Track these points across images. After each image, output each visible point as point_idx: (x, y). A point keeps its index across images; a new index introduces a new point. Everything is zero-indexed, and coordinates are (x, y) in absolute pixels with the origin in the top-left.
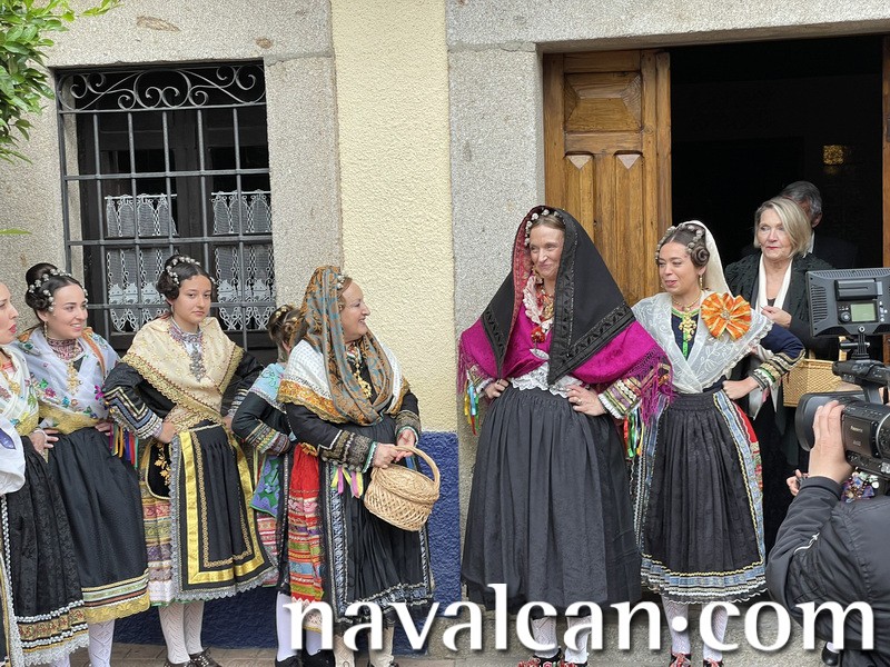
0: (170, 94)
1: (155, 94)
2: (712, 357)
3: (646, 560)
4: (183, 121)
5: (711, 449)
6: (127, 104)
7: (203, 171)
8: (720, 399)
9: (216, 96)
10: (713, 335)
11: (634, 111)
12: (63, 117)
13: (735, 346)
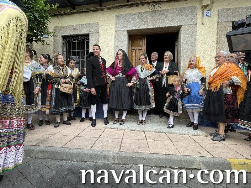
0: (77, 40)
1: (75, 40)
2: (146, 73)
3: (134, 104)
4: (79, 43)
5: (145, 87)
6: (71, 41)
7: (81, 50)
8: (147, 80)
9: (83, 40)
10: (146, 70)
11: (141, 44)
12: (63, 43)
13: (150, 72)
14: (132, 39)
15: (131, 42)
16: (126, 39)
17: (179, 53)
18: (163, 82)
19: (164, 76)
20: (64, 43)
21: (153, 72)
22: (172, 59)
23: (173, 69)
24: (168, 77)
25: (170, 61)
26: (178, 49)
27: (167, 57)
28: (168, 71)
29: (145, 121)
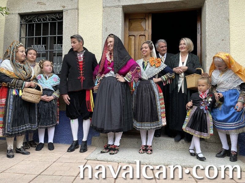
0: (43, 19)
1: (40, 19)
3: (134, 120)
4: (46, 25)
6: (34, 22)
7: (49, 36)
8: (152, 82)
9: (53, 19)
10: (151, 66)
11: (144, 27)
12: (21, 25)
13: (157, 69)
14: (129, 19)
15: (127, 23)
16: (121, 19)
17: (203, 40)
18: (179, 86)
19: (180, 75)
20: (23, 25)
21: (163, 69)
22: (192, 49)
23: (194, 65)
24: (187, 77)
25: (189, 53)
26: (201, 34)
27: (185, 46)
28: (187, 68)
29: (151, 148)
